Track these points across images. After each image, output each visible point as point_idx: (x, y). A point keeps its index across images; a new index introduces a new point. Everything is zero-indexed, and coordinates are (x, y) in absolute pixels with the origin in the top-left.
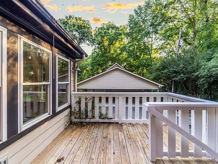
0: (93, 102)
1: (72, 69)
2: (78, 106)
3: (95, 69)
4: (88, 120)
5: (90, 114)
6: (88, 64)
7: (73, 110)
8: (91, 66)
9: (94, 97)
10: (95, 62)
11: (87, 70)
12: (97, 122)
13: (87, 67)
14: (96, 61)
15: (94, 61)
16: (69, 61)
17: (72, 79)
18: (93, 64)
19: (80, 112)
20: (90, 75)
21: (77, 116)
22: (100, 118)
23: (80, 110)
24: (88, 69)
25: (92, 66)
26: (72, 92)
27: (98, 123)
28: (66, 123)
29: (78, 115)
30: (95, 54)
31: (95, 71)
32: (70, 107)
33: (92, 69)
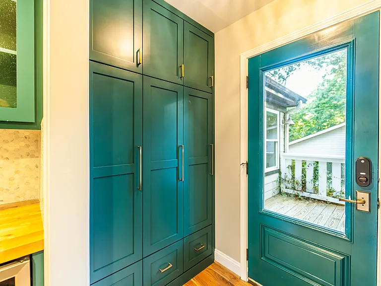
0: (316, 170)
1: (281, 123)
2: (291, 173)
3: (324, 116)
4: (306, 194)
5: (310, 186)
6: (307, 109)
7: (283, 176)
8: (316, 112)
9: (318, 162)
10: (324, 103)
11: (304, 121)
12: (324, 201)
13: (304, 114)
14: (326, 100)
15: (323, 101)
16: (277, 112)
17: (282, 136)
18: (319, 107)
19: (294, 181)
20: (311, 130)
21: (290, 186)
22: (328, 195)
23: (293, 177)
24: (306, 118)
25: (318, 111)
26: (282, 153)
27: (326, 202)
28: (275, 190)
29: (291, 183)
30: (327, 86)
31: (325, 121)
32: (279, 171)
33: (317, 118)
